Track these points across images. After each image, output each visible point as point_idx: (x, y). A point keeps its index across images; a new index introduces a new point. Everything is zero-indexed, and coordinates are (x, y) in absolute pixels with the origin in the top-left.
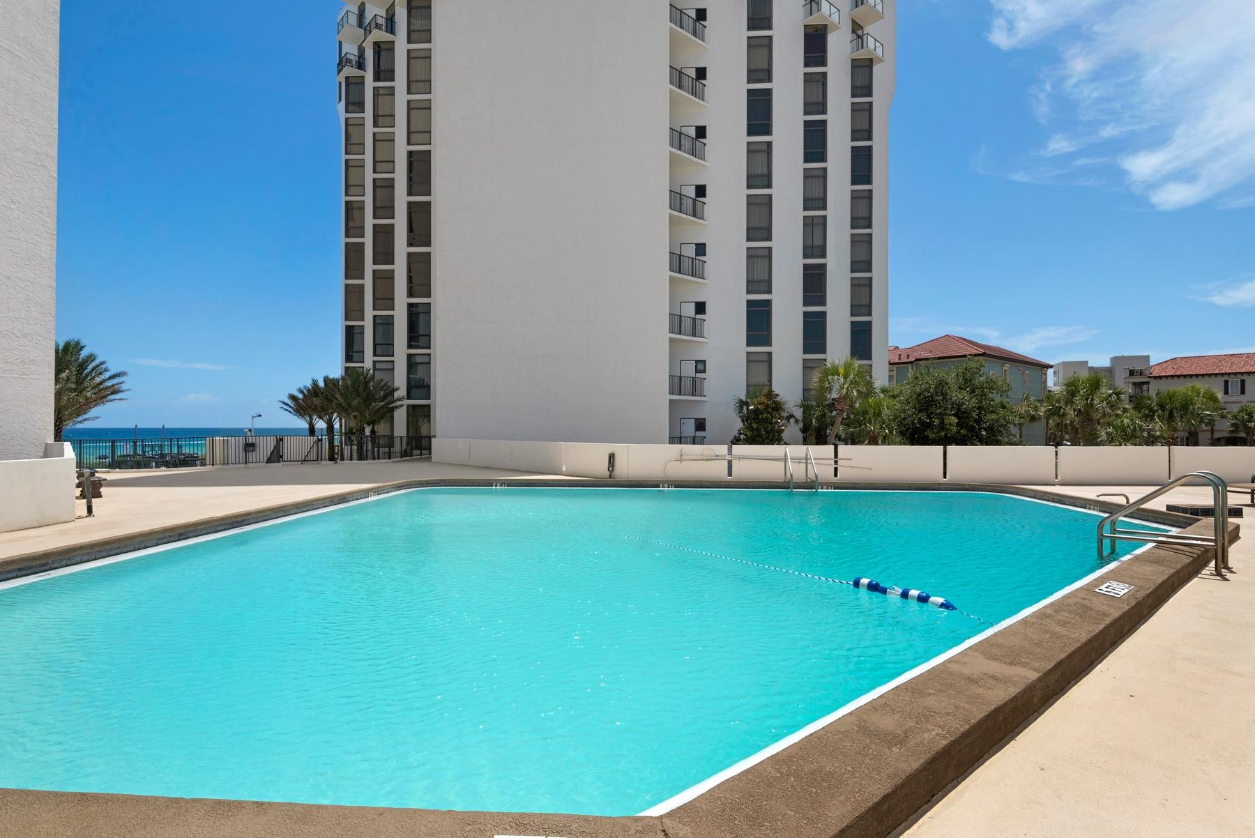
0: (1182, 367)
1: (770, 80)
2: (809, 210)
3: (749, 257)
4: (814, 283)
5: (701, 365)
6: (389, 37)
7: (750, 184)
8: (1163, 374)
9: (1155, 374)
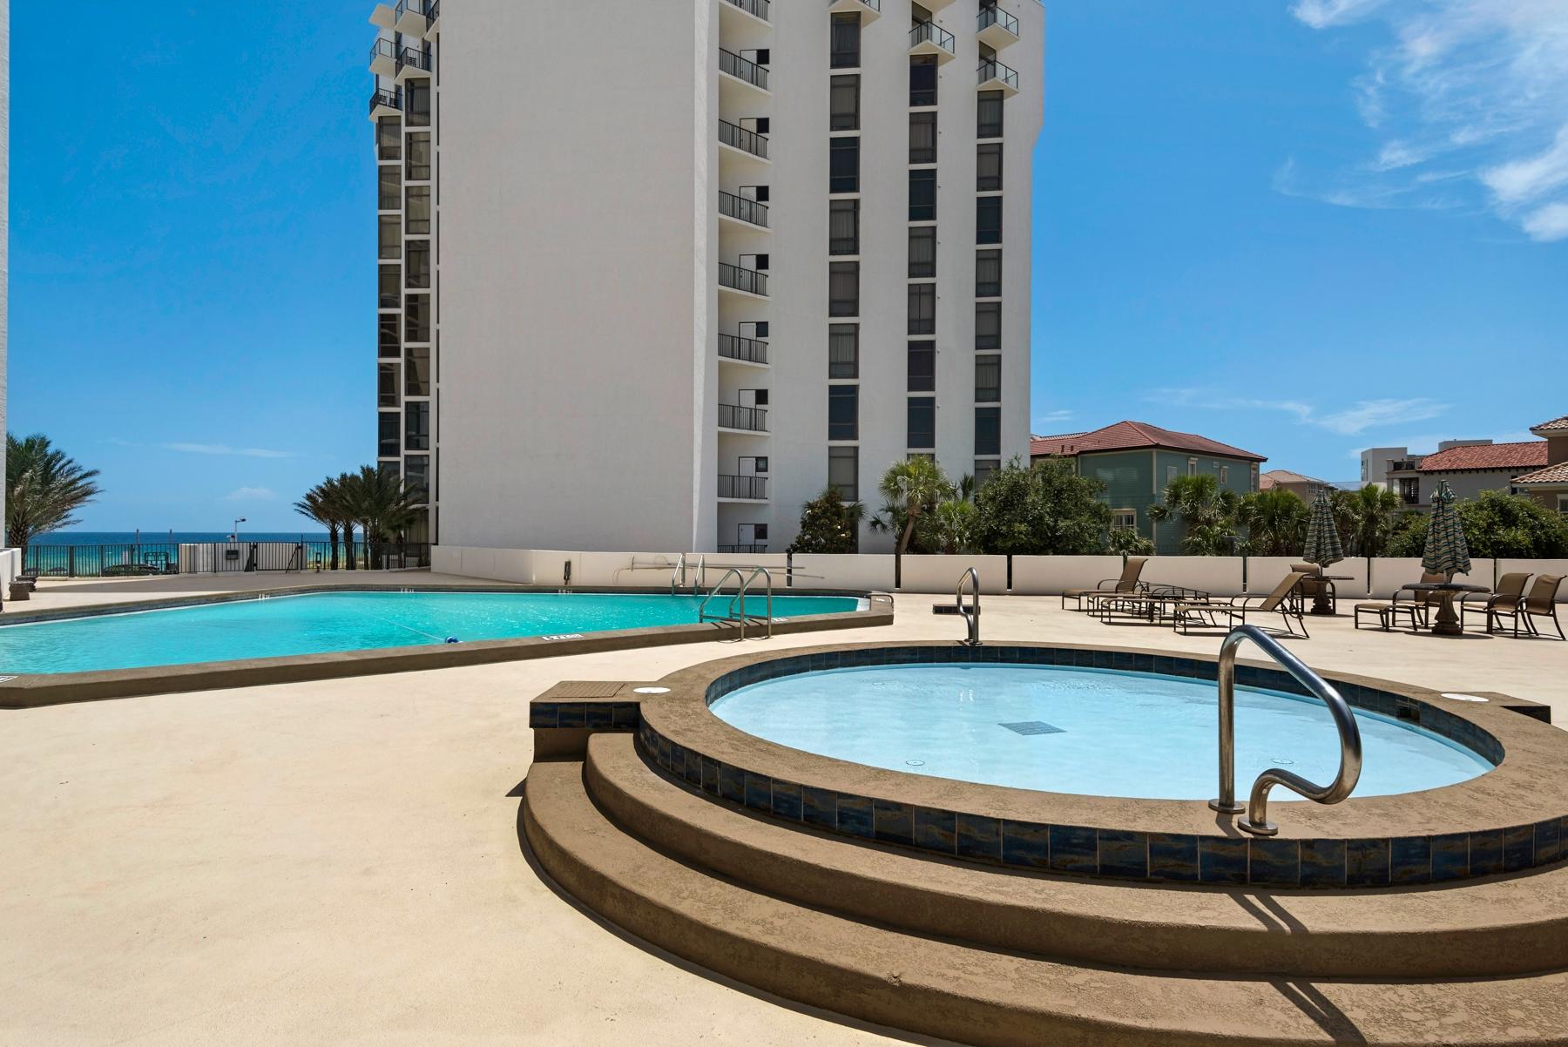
0: (1461, 459)
1: (856, 126)
2: (915, 277)
3: (831, 335)
4: (921, 363)
5: (762, 463)
6: (423, 74)
7: (833, 249)
8: (1436, 468)
9: (1425, 468)
